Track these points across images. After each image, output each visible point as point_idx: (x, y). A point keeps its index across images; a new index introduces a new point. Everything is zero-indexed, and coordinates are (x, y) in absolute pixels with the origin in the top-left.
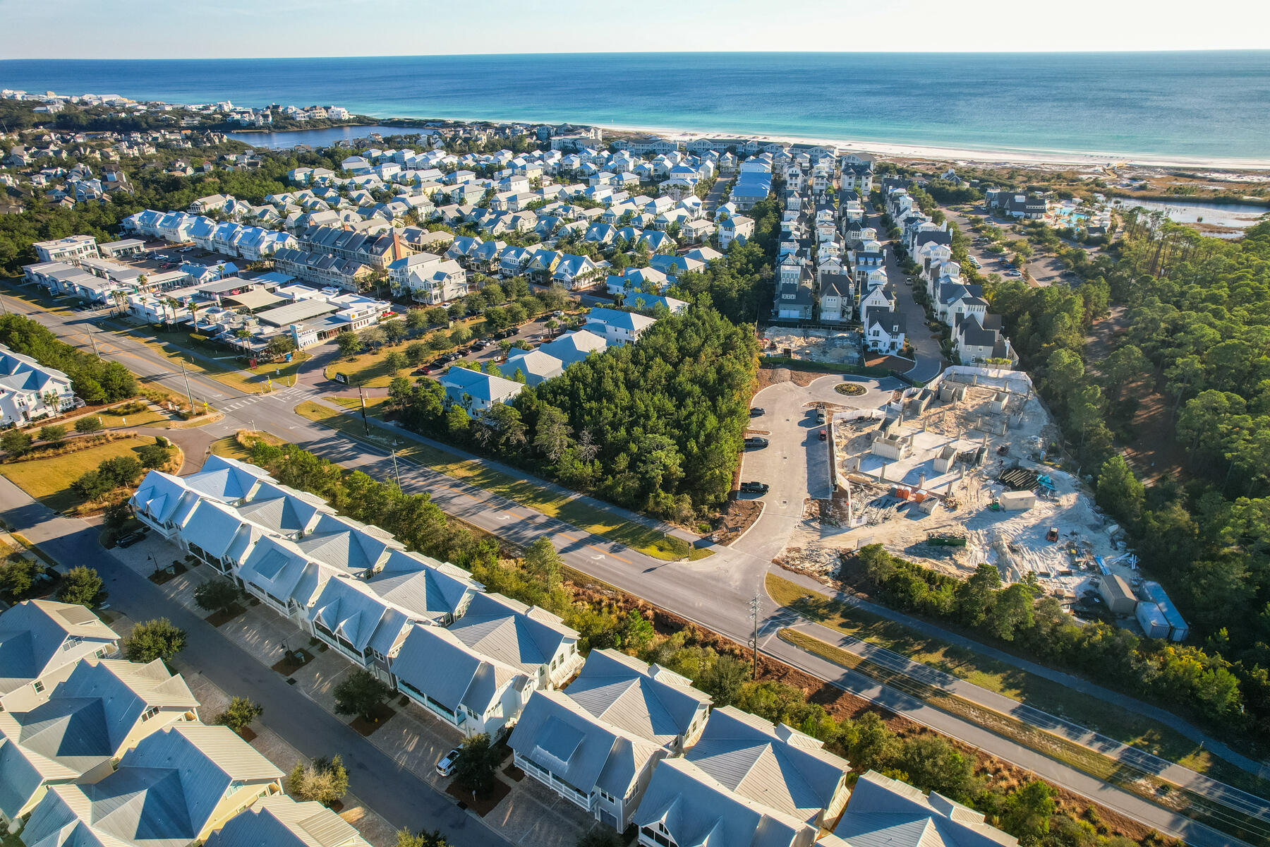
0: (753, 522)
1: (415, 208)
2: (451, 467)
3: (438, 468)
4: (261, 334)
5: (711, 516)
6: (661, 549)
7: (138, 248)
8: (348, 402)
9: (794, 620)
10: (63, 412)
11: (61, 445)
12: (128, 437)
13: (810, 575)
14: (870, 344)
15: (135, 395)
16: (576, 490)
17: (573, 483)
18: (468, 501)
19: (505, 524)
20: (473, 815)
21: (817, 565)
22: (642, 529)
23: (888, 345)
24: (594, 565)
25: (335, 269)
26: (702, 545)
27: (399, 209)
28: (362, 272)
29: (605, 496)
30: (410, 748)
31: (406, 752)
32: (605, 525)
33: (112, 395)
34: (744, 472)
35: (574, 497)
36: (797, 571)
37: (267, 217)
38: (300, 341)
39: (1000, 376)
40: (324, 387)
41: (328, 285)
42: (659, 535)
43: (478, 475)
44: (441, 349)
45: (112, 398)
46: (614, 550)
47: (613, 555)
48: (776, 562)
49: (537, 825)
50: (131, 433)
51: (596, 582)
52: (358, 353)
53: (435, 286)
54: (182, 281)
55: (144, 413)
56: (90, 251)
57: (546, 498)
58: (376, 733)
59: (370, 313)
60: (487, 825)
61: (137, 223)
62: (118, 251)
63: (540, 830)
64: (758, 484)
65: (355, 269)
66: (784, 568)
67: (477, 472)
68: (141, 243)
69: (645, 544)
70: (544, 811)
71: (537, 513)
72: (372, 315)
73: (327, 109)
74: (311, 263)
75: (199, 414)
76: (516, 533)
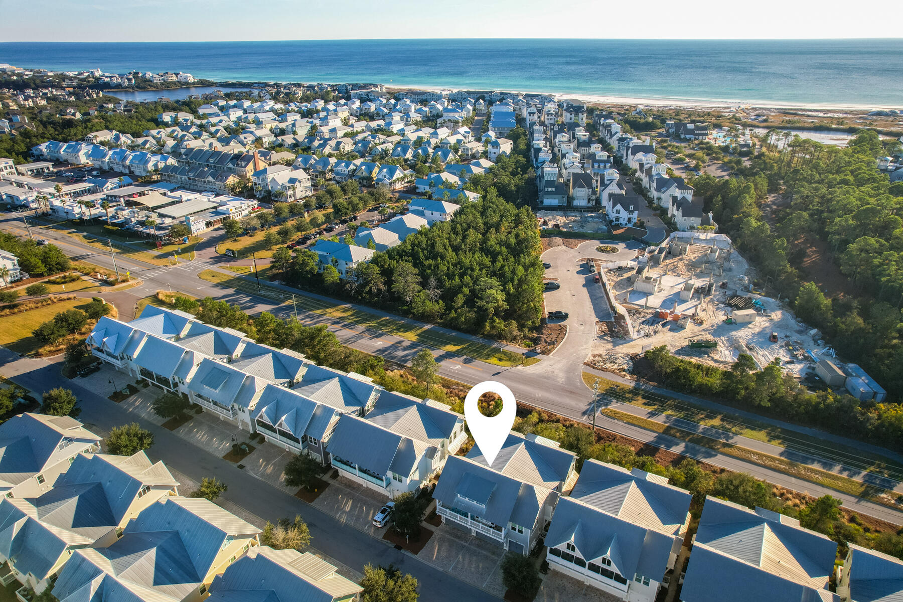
0: (563, 338)
1: (260, 138)
2: (328, 310)
3: (319, 312)
4: (162, 224)
5: (530, 336)
6: (500, 360)
7: (48, 168)
8: (238, 269)
9: (611, 401)
10: (12, 282)
11: (15, 306)
12: (69, 299)
13: (613, 372)
14: (614, 219)
15: (68, 269)
16: (428, 322)
17: (425, 318)
18: (347, 333)
19: (380, 348)
20: (409, 554)
21: (616, 365)
22: (483, 347)
23: (626, 219)
24: (454, 373)
25: (210, 179)
26: (531, 354)
27: (248, 139)
28: (232, 180)
29: (452, 325)
30: (348, 509)
31: (345, 512)
32: (454, 345)
33: (50, 269)
34: (547, 306)
35: (427, 327)
36: (603, 370)
37: (148, 146)
38: (193, 228)
39: (708, 238)
40: (218, 259)
41: (205, 190)
42: (497, 350)
43: (351, 315)
44: (304, 230)
45: (51, 271)
46: (467, 361)
47: (466, 365)
48: (585, 364)
49: (460, 557)
50: (71, 296)
51: (458, 384)
52: (240, 235)
53: (289, 188)
54: (89, 190)
55: (79, 282)
56: (9, 170)
57: (407, 328)
58: (317, 500)
59: (243, 208)
60: (421, 560)
61: (44, 150)
62: (32, 171)
63: (463, 560)
64: (560, 312)
65: (227, 178)
66: (593, 368)
67: (349, 313)
68: (50, 165)
69: (488, 356)
70: (463, 547)
71: (402, 339)
72: (245, 210)
73: (177, 74)
74: (191, 175)
75: (123, 281)
76: (389, 353)
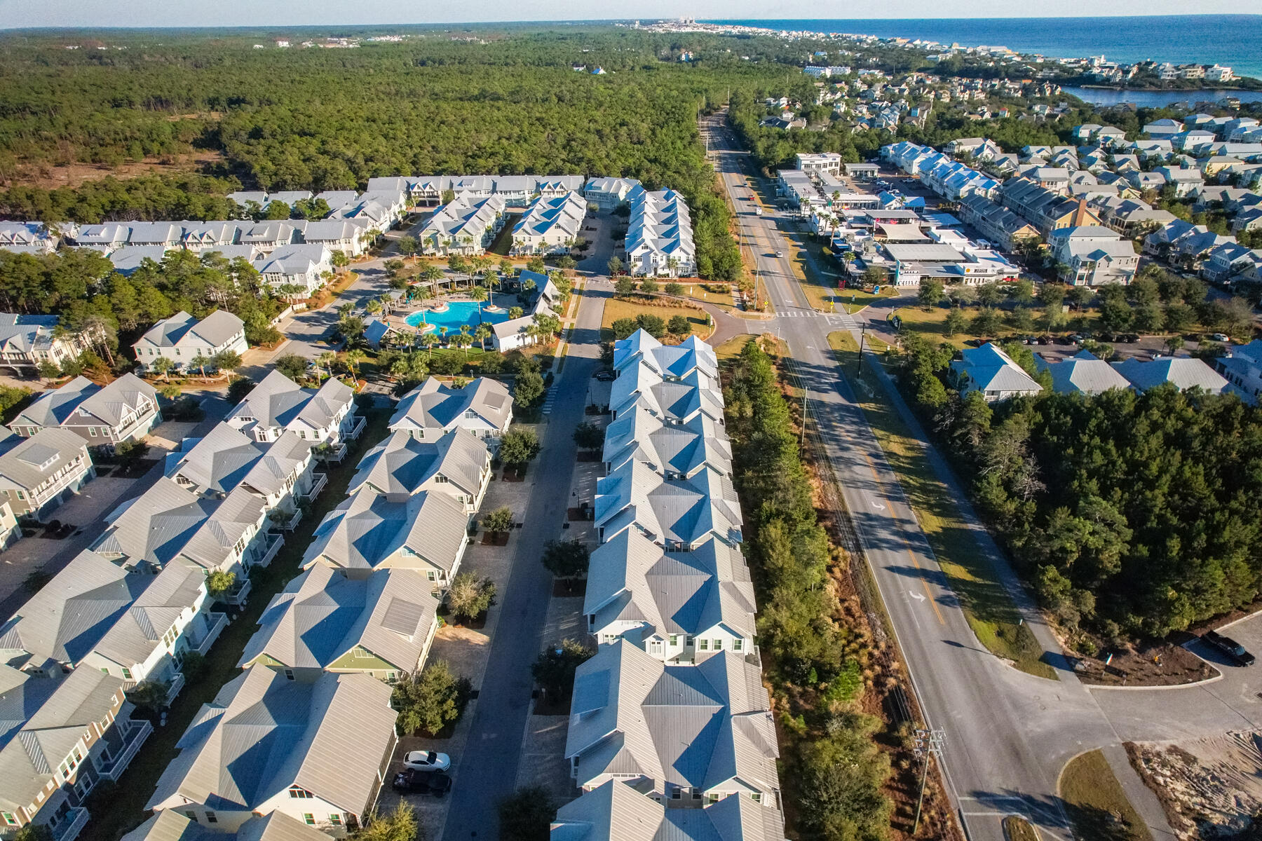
0: (1167, 683)
1: (1174, 183)
2: (894, 438)
3: (879, 433)
5: (1118, 641)
6: (1000, 634)
7: (873, 172)
8: (879, 344)
10: (680, 277)
12: (695, 308)
13: (1165, 801)
15: (734, 280)
16: (982, 520)
17: (986, 512)
18: (870, 474)
19: (872, 512)
20: (531, 707)
22: (1008, 601)
24: (902, 601)
26: (1053, 662)
27: (1151, 181)
28: (1025, 233)
29: (1001, 542)
30: (563, 627)
31: (557, 627)
32: (969, 572)
33: (717, 275)
35: (975, 527)
36: (1148, 781)
37: (1004, 165)
38: (899, 279)
40: (876, 325)
41: (988, 239)
42: (1014, 618)
43: (907, 458)
45: (716, 277)
46: (943, 601)
47: (936, 605)
48: (1130, 748)
49: (552, 756)
50: (699, 305)
51: (882, 615)
55: (725, 295)
57: (943, 510)
59: (989, 272)
60: (528, 721)
61: (891, 152)
63: (549, 761)
64: (1234, 645)
65: (1019, 228)
66: (1133, 763)
67: (910, 454)
68: (876, 167)
69: (987, 617)
71: (915, 519)
72: (992, 276)
73: (1206, 68)
74: (985, 213)
75: (758, 310)
76: (871, 526)
